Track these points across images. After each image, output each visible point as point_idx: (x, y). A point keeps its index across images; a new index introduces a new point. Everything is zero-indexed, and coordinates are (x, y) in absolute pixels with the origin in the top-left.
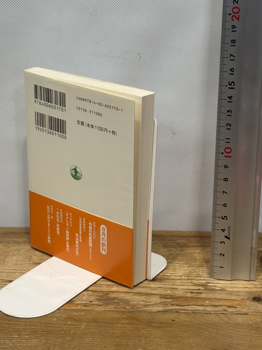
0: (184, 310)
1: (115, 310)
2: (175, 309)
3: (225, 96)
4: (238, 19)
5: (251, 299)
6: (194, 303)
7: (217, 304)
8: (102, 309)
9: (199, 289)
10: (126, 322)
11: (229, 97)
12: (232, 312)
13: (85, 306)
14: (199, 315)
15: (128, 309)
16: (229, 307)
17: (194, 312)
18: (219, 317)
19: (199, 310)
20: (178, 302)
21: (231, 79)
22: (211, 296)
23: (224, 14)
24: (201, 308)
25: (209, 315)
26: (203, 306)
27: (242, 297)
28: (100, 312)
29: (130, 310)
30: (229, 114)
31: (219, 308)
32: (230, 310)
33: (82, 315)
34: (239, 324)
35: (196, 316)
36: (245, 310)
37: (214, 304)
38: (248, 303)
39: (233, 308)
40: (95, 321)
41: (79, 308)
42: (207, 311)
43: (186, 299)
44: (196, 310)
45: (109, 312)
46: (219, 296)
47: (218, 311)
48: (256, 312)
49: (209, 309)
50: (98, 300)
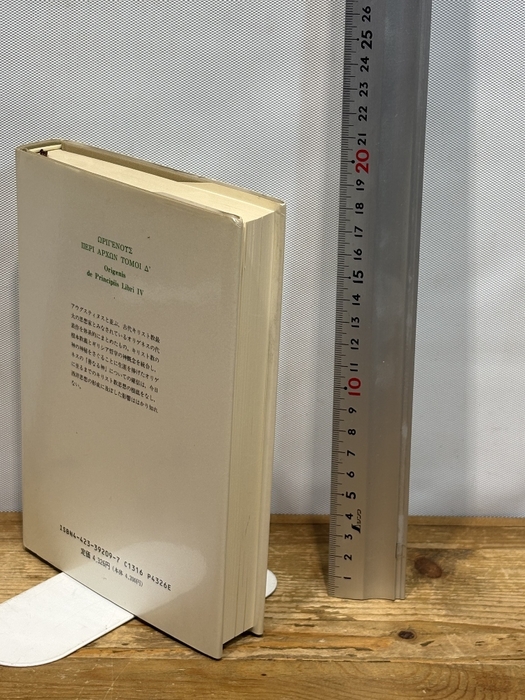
0: (283, 656)
1: (166, 657)
2: (268, 655)
3: (348, 295)
4: (366, 170)
5: (396, 634)
6: (299, 644)
7: (338, 645)
8: (143, 656)
9: (310, 619)
10: (184, 679)
11: (354, 297)
12: (364, 659)
13: (114, 652)
14: (307, 664)
15: (188, 656)
16: (358, 649)
17: (300, 660)
18: (342, 667)
19: (308, 657)
20: (273, 643)
21: (357, 266)
22: (330, 630)
23: (344, 161)
24: (311, 653)
25: (323, 665)
26: (314, 648)
27: (381, 632)
28: (141, 663)
29: (191, 657)
30: (355, 323)
31: (342, 652)
32: (360, 655)
33: (109, 669)
34: (373, 680)
35: (303, 667)
36: (384, 655)
37: (333, 644)
38: (391, 641)
39: (364, 652)
40: (132, 678)
41: (104, 655)
42: (322, 658)
43: (287, 636)
44: (302, 656)
45: (156, 662)
46: (342, 631)
47: (339, 657)
48: (403, 658)
49: (325, 654)
50: (138, 640)
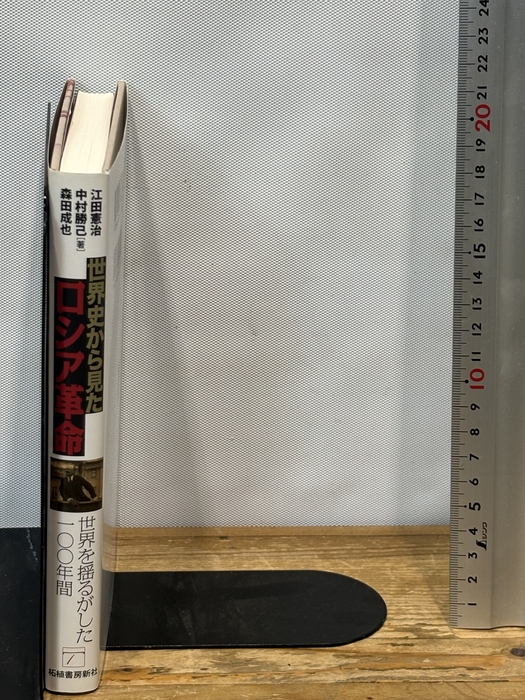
0: (387, 678)
1: (254, 682)
2: (370, 677)
3: (468, 273)
4: (488, 127)
5: (507, 652)
6: (402, 664)
7: (446, 664)
8: (228, 681)
9: (407, 638)
11: (475, 274)
13: (194, 678)
14: (416, 687)
15: (279, 680)
17: (407, 682)
18: (455, 688)
19: (415, 678)
20: (371, 664)
21: (478, 239)
22: (432, 649)
23: (461, 119)
24: (418, 673)
25: (434, 686)
26: (420, 668)
27: (491, 650)
28: (227, 689)
29: (283, 682)
30: (476, 305)
31: (451, 673)
32: (472, 674)
33: (193, 696)
35: (411, 689)
36: (501, 674)
37: (440, 664)
38: (504, 659)
39: (476, 672)
41: (183, 681)
42: (431, 678)
43: (386, 656)
44: (410, 677)
45: (244, 688)
46: (447, 650)
47: (450, 678)
48: (522, 676)
49: (433, 674)
50: (217, 665)
